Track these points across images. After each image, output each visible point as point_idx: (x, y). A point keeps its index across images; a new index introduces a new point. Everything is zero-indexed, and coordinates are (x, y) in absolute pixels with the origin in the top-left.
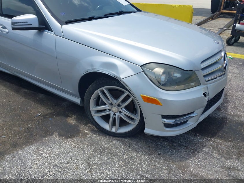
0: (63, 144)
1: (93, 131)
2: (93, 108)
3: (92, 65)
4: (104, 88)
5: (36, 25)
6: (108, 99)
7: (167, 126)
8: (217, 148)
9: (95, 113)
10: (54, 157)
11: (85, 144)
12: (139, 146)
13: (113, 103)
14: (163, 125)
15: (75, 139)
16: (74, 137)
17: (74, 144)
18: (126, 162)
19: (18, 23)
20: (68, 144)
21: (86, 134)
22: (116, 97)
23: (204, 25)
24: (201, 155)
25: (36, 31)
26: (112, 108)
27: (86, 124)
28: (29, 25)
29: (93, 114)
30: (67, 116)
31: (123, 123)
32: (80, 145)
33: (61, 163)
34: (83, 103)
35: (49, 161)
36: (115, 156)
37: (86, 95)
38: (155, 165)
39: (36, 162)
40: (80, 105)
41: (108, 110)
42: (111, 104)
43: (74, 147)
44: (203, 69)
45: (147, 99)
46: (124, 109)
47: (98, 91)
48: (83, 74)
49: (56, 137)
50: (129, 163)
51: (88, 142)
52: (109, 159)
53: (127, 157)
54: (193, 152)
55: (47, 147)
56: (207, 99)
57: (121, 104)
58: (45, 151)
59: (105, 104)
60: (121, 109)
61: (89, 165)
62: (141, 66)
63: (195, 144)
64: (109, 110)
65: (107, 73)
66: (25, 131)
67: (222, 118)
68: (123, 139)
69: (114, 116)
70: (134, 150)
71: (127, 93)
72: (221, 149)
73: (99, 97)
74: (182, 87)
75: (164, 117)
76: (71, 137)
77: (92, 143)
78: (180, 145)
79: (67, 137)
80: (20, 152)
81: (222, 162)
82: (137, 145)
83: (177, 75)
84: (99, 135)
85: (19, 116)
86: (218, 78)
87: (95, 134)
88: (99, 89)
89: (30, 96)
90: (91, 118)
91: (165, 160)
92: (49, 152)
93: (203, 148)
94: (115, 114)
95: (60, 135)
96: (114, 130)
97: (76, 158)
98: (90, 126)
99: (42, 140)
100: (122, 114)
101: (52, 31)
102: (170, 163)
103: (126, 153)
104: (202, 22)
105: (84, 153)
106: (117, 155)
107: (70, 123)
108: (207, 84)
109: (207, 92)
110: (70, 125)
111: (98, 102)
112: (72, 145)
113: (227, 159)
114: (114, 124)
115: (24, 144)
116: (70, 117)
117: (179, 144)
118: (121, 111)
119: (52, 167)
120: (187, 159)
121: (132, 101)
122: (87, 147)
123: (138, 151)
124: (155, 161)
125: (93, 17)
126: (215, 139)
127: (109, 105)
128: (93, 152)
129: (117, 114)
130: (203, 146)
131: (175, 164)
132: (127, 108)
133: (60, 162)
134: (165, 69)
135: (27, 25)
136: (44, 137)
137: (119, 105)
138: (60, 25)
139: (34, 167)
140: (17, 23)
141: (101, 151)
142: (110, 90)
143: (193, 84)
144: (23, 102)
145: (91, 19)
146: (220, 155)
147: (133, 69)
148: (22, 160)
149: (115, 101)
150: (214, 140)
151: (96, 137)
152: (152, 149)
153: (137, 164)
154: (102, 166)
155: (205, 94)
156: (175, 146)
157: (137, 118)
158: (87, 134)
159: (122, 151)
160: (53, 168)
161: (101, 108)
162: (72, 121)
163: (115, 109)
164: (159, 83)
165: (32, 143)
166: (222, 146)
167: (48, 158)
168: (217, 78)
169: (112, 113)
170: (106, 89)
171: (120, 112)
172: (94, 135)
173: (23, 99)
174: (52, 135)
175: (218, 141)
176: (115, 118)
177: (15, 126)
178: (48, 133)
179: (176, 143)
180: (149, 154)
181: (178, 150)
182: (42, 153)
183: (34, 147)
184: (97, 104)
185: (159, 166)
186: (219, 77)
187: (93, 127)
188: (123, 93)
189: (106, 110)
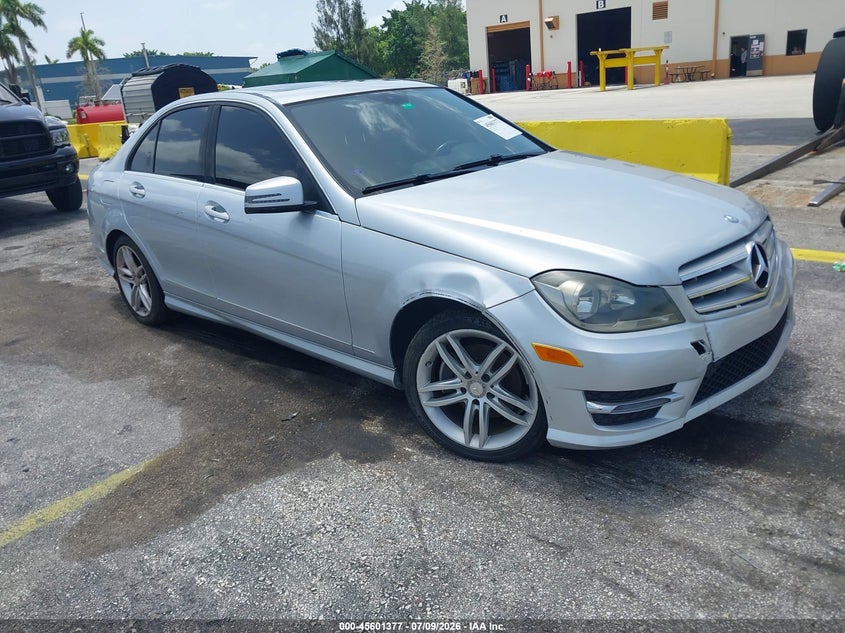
0: (354, 474)
1: (425, 448)
2: (424, 387)
3: (423, 284)
4: (448, 336)
5: (298, 199)
6: (461, 363)
7: (600, 419)
8: (747, 489)
9: (430, 400)
10: (333, 499)
11: (407, 475)
12: (537, 481)
13: (473, 373)
14: (590, 419)
15: (383, 464)
16: (380, 459)
17: (378, 474)
18: (503, 512)
19: (261, 197)
20: (364, 473)
21: (408, 456)
22: (479, 359)
23: (780, 171)
24: (698, 503)
25: (297, 213)
26: (469, 384)
27: (407, 435)
28: (283, 200)
29: (424, 400)
30: (362, 417)
31: (498, 425)
32: (392, 477)
33: (349, 510)
34: (401, 380)
35: (321, 505)
36: (477, 499)
37: (409, 354)
38: (574, 520)
39: (293, 508)
40: (394, 386)
41: (459, 392)
42: (468, 375)
43: (380, 480)
44: (687, 284)
45: (548, 354)
46: (497, 387)
47: (436, 342)
48: (401, 306)
49: (336, 460)
50: (510, 514)
51: (413, 470)
52: (461, 504)
53: (506, 503)
54: (678, 496)
55: (317, 480)
56: (706, 358)
57: (490, 374)
58: (312, 487)
59: (453, 376)
60: (492, 387)
61: (415, 514)
62: (530, 279)
63: (688, 481)
64: (464, 391)
65: (454, 297)
66: (263, 450)
67: (780, 424)
68: (499, 466)
69: (476, 407)
70: (524, 487)
71: (503, 345)
72: (757, 493)
73: (438, 360)
74: (633, 324)
75: (591, 396)
76: (373, 461)
77: (421, 473)
78: (646, 482)
79: (363, 461)
80: (256, 488)
81: (752, 519)
82: (533, 479)
83: (627, 300)
84: (440, 457)
85: (246, 418)
86: (739, 308)
87: (430, 455)
88: (438, 339)
89: (267, 375)
90: (419, 413)
91: (601, 510)
92: (322, 489)
93: (708, 489)
94: (476, 402)
95: (345, 457)
96: (475, 444)
97: (384, 502)
98: (416, 438)
99: (303, 467)
100: (495, 399)
101: (333, 213)
102: (614, 517)
103: (503, 494)
104: (774, 163)
105: (403, 491)
106: (482, 498)
107: (368, 432)
108: (704, 321)
109: (706, 340)
110: (369, 437)
111: (437, 372)
112: (374, 475)
113: (768, 512)
114: (474, 429)
115: (263, 474)
116: (368, 419)
117: (644, 479)
118: (492, 391)
119: (329, 518)
120: (659, 511)
121: (518, 366)
122: (410, 481)
123: (536, 490)
124: (575, 512)
125: (425, 176)
126: (746, 472)
127: (464, 379)
128: (423, 490)
129: (482, 401)
130: (708, 484)
131: (624, 518)
132: (505, 383)
133: (348, 508)
134: (588, 283)
135: (279, 201)
136: (308, 461)
137: (486, 378)
138: (352, 199)
139: (290, 518)
140: (256, 197)
141: (443, 489)
142: (465, 342)
143: (664, 319)
144: (251, 388)
145: (421, 180)
146: (750, 504)
147: (513, 286)
148: (262, 503)
149: (477, 368)
150: (744, 473)
151: (431, 461)
152: (570, 489)
153: (529, 516)
154: (446, 519)
155: (699, 347)
156: (632, 483)
157: (532, 411)
158: (410, 454)
159: (495, 489)
160: (332, 518)
161: (442, 385)
162: (374, 427)
163: (477, 387)
164: (574, 315)
165: (281, 473)
166: (763, 486)
167: (320, 500)
168: (735, 307)
169: (471, 399)
170: (455, 337)
171: (490, 396)
172: (428, 458)
173: (250, 383)
174: (326, 456)
175: (753, 474)
176: (477, 412)
177: (239, 439)
178: (315, 452)
179: (635, 477)
180: (561, 498)
181: (639, 490)
182: (306, 490)
183: (285, 479)
184: (434, 378)
185: (584, 521)
186: (742, 304)
187: (425, 440)
188: (494, 345)
189: (454, 391)
